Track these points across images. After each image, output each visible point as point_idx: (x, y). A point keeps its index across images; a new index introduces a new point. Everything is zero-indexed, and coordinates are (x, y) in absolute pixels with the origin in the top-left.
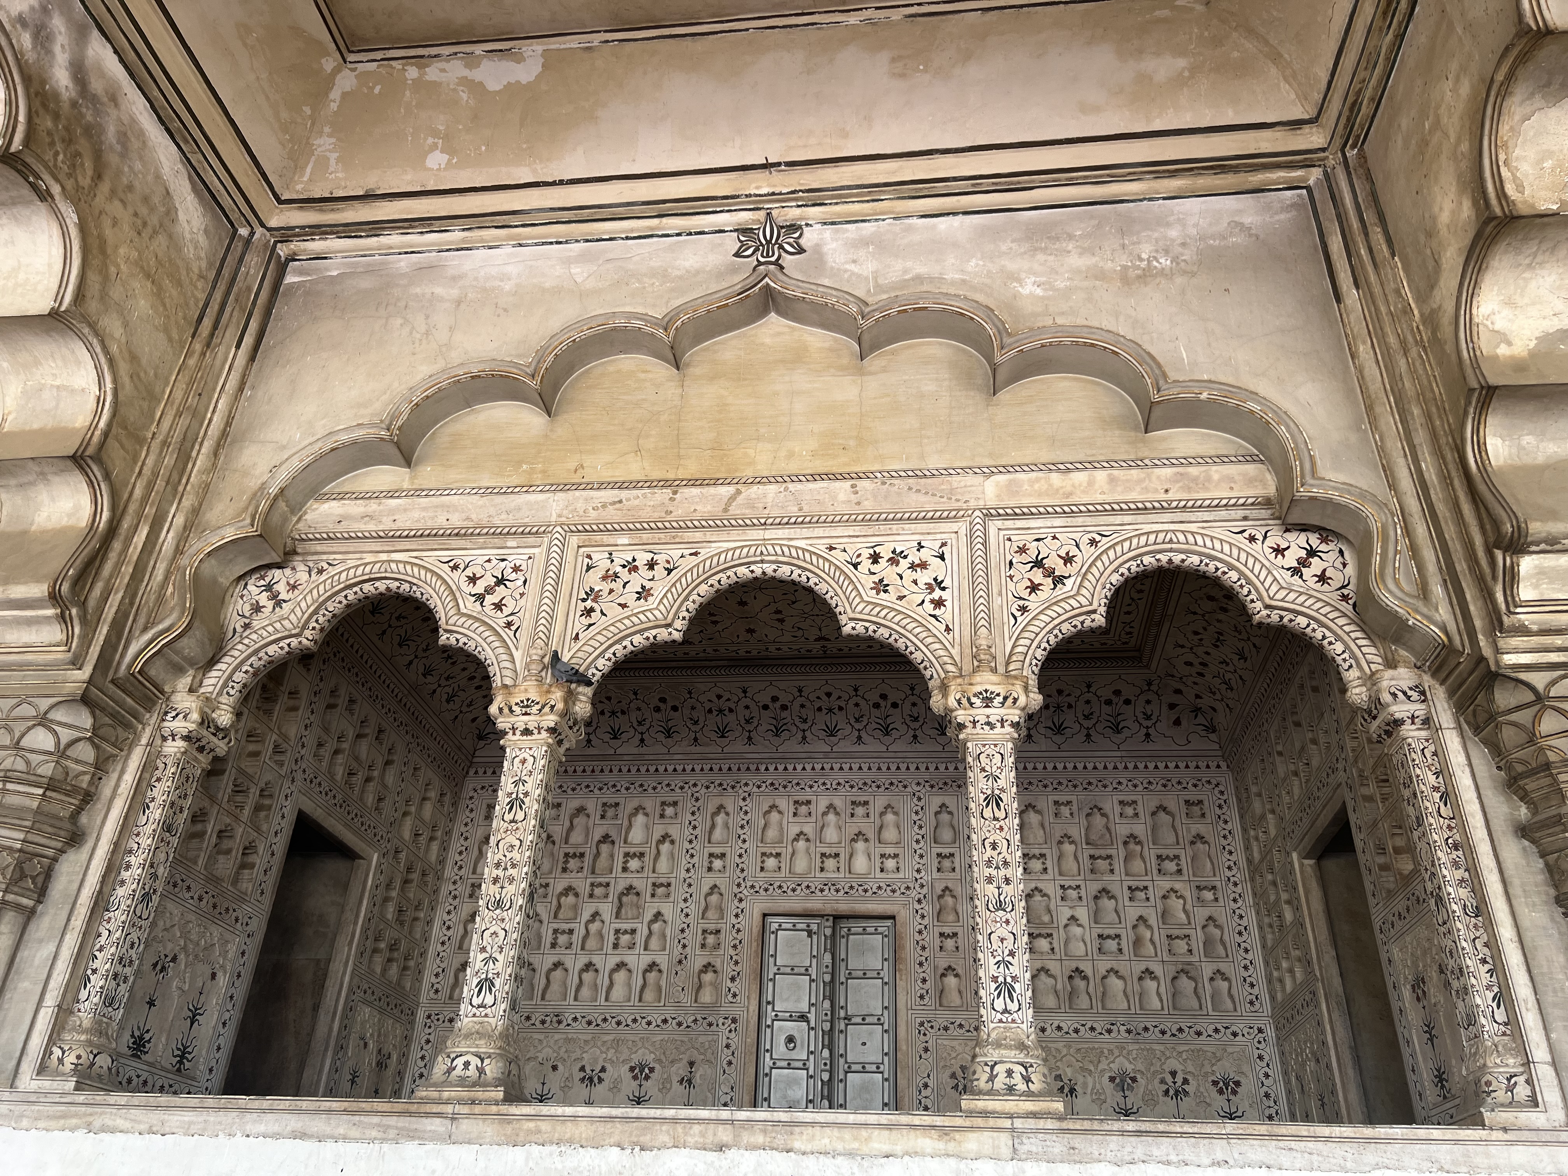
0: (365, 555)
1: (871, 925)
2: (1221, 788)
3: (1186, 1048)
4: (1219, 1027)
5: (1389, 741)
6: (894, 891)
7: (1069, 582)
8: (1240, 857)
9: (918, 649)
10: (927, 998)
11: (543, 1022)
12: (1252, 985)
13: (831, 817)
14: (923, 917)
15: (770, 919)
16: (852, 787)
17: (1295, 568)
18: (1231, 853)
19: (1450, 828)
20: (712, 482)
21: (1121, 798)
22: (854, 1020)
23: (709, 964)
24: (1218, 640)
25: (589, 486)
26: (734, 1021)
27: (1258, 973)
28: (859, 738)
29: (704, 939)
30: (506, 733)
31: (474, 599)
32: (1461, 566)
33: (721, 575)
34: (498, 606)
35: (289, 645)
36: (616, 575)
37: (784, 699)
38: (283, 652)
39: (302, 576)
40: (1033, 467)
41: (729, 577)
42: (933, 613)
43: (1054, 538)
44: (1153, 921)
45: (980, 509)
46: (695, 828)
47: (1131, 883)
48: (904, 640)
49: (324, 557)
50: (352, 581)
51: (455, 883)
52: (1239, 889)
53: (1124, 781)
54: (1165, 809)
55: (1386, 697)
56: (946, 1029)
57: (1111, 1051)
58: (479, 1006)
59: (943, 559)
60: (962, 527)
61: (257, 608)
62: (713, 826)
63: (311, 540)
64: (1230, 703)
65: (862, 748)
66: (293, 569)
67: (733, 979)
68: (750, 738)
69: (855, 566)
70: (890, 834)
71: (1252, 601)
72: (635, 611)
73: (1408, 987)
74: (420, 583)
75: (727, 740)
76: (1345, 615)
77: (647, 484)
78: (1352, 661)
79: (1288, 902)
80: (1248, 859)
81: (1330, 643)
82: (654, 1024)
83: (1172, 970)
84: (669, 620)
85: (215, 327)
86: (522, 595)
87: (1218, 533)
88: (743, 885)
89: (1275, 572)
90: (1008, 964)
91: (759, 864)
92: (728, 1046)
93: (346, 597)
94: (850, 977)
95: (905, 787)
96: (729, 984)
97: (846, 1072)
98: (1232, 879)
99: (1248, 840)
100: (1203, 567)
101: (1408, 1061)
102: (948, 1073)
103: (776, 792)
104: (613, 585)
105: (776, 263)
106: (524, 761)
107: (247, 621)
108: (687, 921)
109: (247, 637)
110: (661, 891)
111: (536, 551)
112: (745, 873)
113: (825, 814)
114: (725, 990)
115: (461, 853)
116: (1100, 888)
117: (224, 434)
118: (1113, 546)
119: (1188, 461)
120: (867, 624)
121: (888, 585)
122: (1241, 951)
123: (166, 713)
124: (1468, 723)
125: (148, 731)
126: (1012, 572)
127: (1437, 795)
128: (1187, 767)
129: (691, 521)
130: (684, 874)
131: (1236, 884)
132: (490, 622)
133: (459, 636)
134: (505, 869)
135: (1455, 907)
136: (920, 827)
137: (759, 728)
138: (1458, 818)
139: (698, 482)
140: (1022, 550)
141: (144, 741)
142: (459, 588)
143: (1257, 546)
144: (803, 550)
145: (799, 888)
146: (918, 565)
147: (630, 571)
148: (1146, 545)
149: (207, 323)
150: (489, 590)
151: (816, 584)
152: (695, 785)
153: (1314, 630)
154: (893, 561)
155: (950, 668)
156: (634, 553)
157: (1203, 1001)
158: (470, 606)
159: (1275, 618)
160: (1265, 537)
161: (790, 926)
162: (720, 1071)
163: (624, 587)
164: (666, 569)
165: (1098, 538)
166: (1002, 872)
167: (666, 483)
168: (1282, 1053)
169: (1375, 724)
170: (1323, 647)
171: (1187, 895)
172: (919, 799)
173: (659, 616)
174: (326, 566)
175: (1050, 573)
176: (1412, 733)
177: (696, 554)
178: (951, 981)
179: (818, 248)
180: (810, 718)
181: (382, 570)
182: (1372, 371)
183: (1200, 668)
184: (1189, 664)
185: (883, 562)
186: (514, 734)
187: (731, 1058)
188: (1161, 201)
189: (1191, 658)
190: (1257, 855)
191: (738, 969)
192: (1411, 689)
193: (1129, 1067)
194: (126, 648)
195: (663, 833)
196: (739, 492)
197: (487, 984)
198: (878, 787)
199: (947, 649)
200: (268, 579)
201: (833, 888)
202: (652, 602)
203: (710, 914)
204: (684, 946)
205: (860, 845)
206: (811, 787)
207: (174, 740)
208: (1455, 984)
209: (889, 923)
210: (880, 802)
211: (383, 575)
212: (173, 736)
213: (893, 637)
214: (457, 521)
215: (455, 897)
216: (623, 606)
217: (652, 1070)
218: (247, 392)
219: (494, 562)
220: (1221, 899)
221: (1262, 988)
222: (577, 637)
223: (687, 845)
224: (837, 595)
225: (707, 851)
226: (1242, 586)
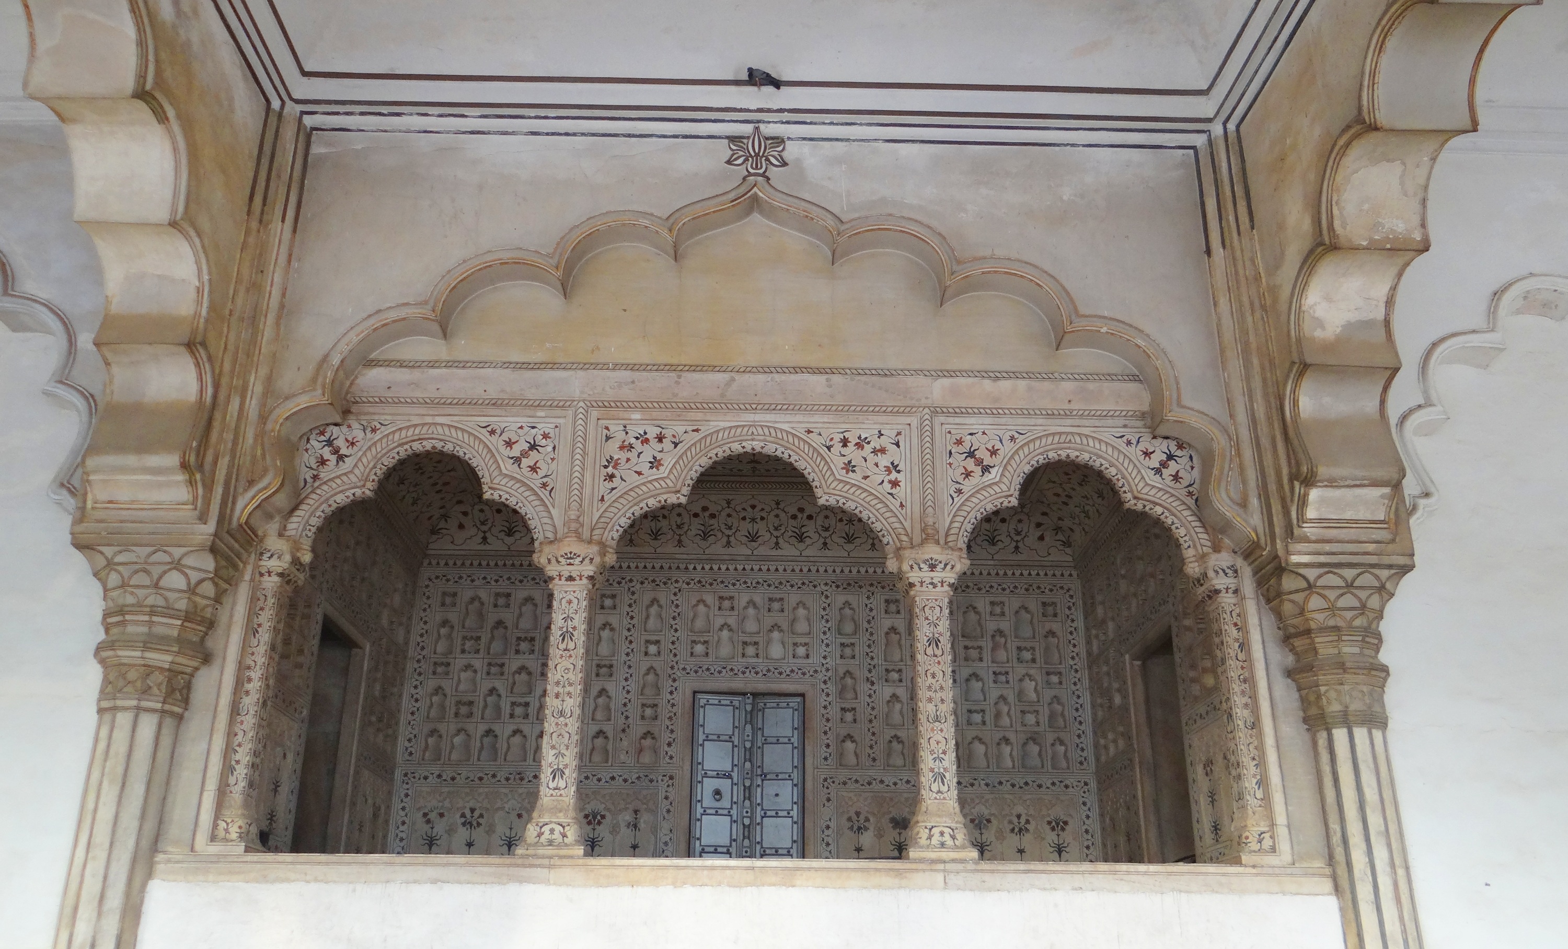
0: (412, 418)
1: (783, 701)
2: (1071, 593)
3: (1029, 796)
4: (1056, 781)
5: (1210, 602)
6: (804, 674)
7: (993, 471)
8: (1082, 649)
9: (878, 520)
10: (830, 760)
11: (507, 779)
12: (1083, 750)
13: (751, 611)
14: (828, 695)
15: (699, 696)
16: (769, 586)
17: (1158, 469)
18: (1075, 646)
19: (1242, 668)
20: (711, 369)
21: (992, 599)
22: (768, 777)
23: (649, 732)
24: (1084, 480)
25: (604, 366)
26: (671, 778)
27: (1088, 741)
28: (777, 543)
29: (644, 711)
30: (554, 579)
31: (512, 461)
32: (1272, 487)
33: (718, 449)
34: (534, 469)
35: (354, 494)
36: (631, 447)
37: (713, 509)
38: (349, 500)
39: (358, 434)
40: (970, 374)
41: (724, 451)
42: (890, 491)
43: (984, 433)
44: (1011, 698)
45: (929, 407)
46: (632, 618)
47: (995, 669)
48: (867, 512)
49: (376, 417)
50: (404, 441)
51: (419, 661)
52: (1078, 675)
53: (996, 586)
54: (1026, 609)
55: (1211, 574)
56: (845, 783)
57: (972, 800)
58: (555, 789)
59: (898, 446)
60: (914, 421)
61: (323, 462)
62: (648, 617)
63: (364, 402)
64: (1087, 529)
65: (779, 552)
66: (349, 426)
67: (669, 745)
68: (680, 541)
69: (829, 448)
70: (802, 627)
71: (1125, 492)
72: (650, 479)
73: (1202, 766)
74: (464, 445)
75: (660, 542)
76: (1189, 508)
77: (655, 367)
78: (1191, 543)
79: (1119, 690)
80: (1087, 651)
81: (1177, 528)
82: (604, 780)
83: (1023, 737)
84: (678, 488)
85: (264, 204)
86: (553, 459)
87: (1106, 436)
88: (676, 667)
89: (1143, 471)
90: (941, 760)
91: (689, 651)
92: (666, 798)
93: (398, 453)
94: (766, 742)
95: (815, 586)
96: (666, 748)
97: (763, 817)
98: (1074, 667)
99: (1089, 637)
100: (1091, 463)
101: (1195, 816)
102: (846, 816)
103: (703, 589)
104: (629, 455)
105: (763, 175)
106: (570, 602)
107: (315, 473)
108: (629, 696)
109: (317, 487)
110: (603, 671)
111: (561, 421)
112: (678, 657)
113: (746, 608)
114: (662, 753)
115: (422, 636)
116: (971, 672)
117: (282, 306)
118: (1027, 444)
119: (1087, 377)
120: (838, 498)
121: (854, 466)
122: (1077, 724)
123: (261, 554)
124: (1263, 595)
125: (249, 569)
126: (951, 460)
127: (1237, 645)
128: (1046, 574)
129: (694, 403)
130: (624, 657)
131: (1076, 671)
132: (528, 483)
133: (501, 493)
134: (564, 686)
135: (1239, 722)
136: (827, 621)
137: (689, 532)
138: (1248, 662)
139: (699, 368)
140: (959, 442)
141: (247, 577)
142: (497, 450)
143: (1132, 449)
144: (787, 432)
145: (724, 671)
146: (879, 451)
147: (642, 443)
148: (1052, 444)
149: (258, 199)
150: (524, 454)
151: (796, 461)
152: (631, 581)
153: (1166, 517)
154: (859, 446)
155: (904, 538)
156: (645, 427)
157: (1045, 762)
158: (508, 467)
159: (1139, 507)
160: (1138, 442)
161: (716, 702)
162: (660, 818)
163: (638, 456)
164: (673, 443)
165: (1016, 435)
166: (939, 695)
167: (672, 368)
168: (1101, 801)
169: (1202, 589)
170: (1171, 530)
171: (1039, 678)
172: (827, 597)
173: (671, 484)
174: (378, 426)
175: (979, 462)
176: (1227, 600)
177: (697, 430)
178: (849, 745)
179: (798, 161)
180: (735, 525)
181: (430, 432)
182: (1227, 323)
183: (1065, 499)
184: (1058, 495)
185: (851, 446)
186: (560, 580)
187: (669, 807)
188: (1081, 148)
189: (1060, 491)
190: (1095, 648)
191: (673, 736)
192: (1228, 568)
193: (986, 812)
194: (234, 503)
195: (603, 622)
196: (733, 380)
197: (558, 773)
198: (792, 586)
199: (901, 523)
200: (327, 435)
201: (753, 671)
202: (663, 471)
203: (648, 691)
204: (627, 718)
205: (776, 635)
206: (734, 585)
207: (270, 576)
208: (1234, 773)
209: (799, 699)
210: (793, 598)
211: (431, 436)
212: (269, 573)
213: (858, 509)
214: (493, 393)
215: (420, 674)
216: (639, 473)
217: (603, 817)
218: (295, 264)
219: (526, 429)
220: (1064, 683)
221: (1090, 753)
222: (602, 499)
223: (626, 633)
224: (814, 472)
225: (644, 638)
226: (1118, 480)
